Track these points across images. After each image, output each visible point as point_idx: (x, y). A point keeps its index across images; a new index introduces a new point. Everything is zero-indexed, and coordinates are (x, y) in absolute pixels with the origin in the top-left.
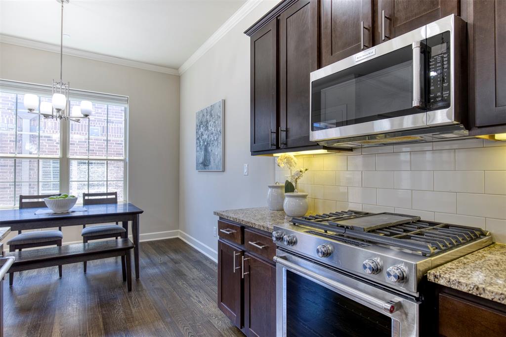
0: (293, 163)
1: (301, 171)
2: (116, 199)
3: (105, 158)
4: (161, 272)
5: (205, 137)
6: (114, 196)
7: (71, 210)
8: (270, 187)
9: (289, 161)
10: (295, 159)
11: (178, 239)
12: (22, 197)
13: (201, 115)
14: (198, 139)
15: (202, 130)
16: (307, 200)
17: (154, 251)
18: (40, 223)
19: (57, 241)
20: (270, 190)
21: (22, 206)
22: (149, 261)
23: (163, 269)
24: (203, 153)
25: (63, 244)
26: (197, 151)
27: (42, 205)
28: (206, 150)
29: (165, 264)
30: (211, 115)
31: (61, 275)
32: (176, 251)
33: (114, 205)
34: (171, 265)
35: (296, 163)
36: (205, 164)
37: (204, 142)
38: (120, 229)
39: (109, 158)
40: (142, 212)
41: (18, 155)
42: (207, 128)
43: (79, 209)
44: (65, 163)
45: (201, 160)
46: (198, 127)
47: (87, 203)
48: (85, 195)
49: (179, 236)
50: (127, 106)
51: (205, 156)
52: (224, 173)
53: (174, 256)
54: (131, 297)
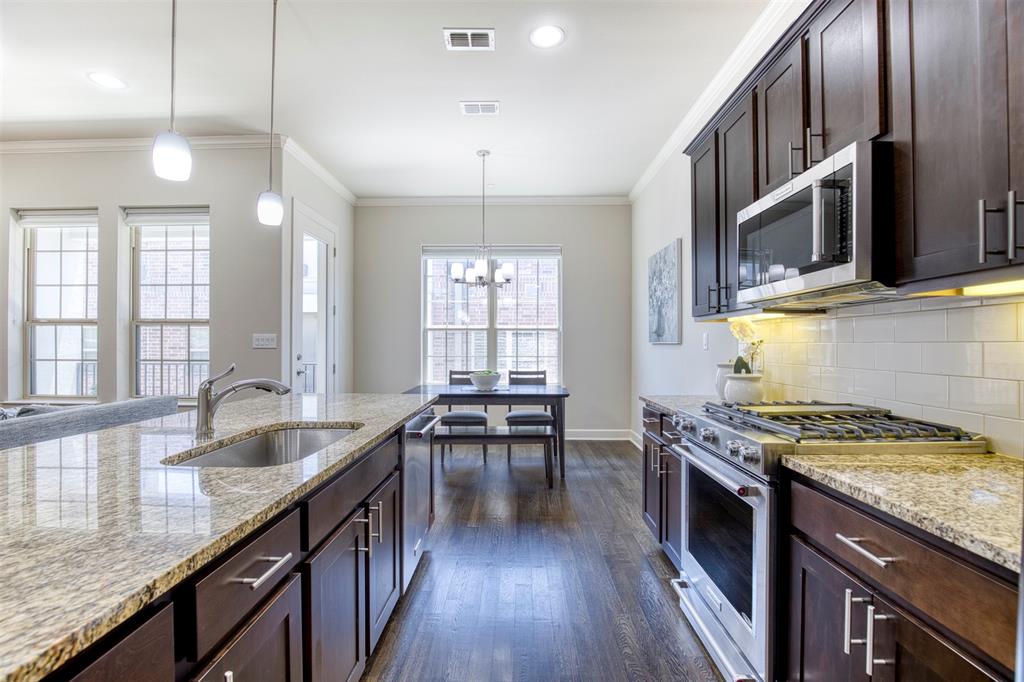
0: (749, 331)
1: (753, 344)
2: (544, 379)
3: (535, 327)
4: (592, 476)
5: (658, 293)
6: (542, 376)
7: (495, 388)
8: (719, 366)
9: (742, 329)
10: (753, 326)
11: (629, 442)
12: (452, 373)
13: (654, 262)
14: (651, 297)
15: (655, 284)
16: (759, 385)
17: (591, 452)
18: (466, 399)
19: (482, 422)
20: (719, 370)
21: (453, 382)
22: (581, 462)
23: (596, 473)
24: (656, 317)
25: (489, 424)
26: (650, 315)
27: (468, 382)
28: (660, 313)
29: (600, 468)
30: (665, 262)
31: (485, 461)
32: (620, 456)
33: (543, 386)
34: (607, 471)
35: (753, 332)
36: (658, 334)
37: (657, 302)
38: (547, 416)
39: (540, 327)
40: (567, 396)
41: (450, 327)
42: (660, 283)
43: (503, 386)
44: (493, 334)
45: (654, 328)
46: (651, 279)
47: (513, 382)
48: (511, 373)
49: (630, 439)
50: (560, 257)
51: (659, 321)
52: (682, 347)
53: (615, 461)
54: (550, 494)
